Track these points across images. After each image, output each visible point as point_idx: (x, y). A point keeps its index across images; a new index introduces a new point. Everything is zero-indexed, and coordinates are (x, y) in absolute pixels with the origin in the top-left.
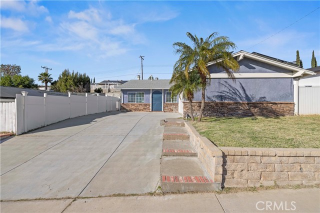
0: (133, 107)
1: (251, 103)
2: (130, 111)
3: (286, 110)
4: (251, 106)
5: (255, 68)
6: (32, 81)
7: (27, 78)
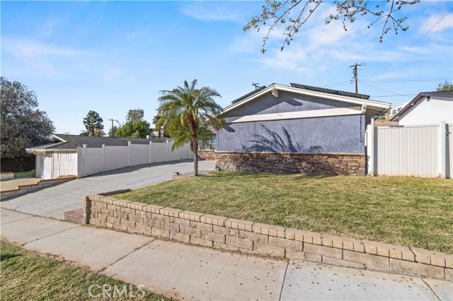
0: (207, 155)
1: (295, 155)
2: (204, 159)
3: (352, 166)
4: (296, 159)
5: (301, 104)
6: (148, 125)
7: (145, 122)
